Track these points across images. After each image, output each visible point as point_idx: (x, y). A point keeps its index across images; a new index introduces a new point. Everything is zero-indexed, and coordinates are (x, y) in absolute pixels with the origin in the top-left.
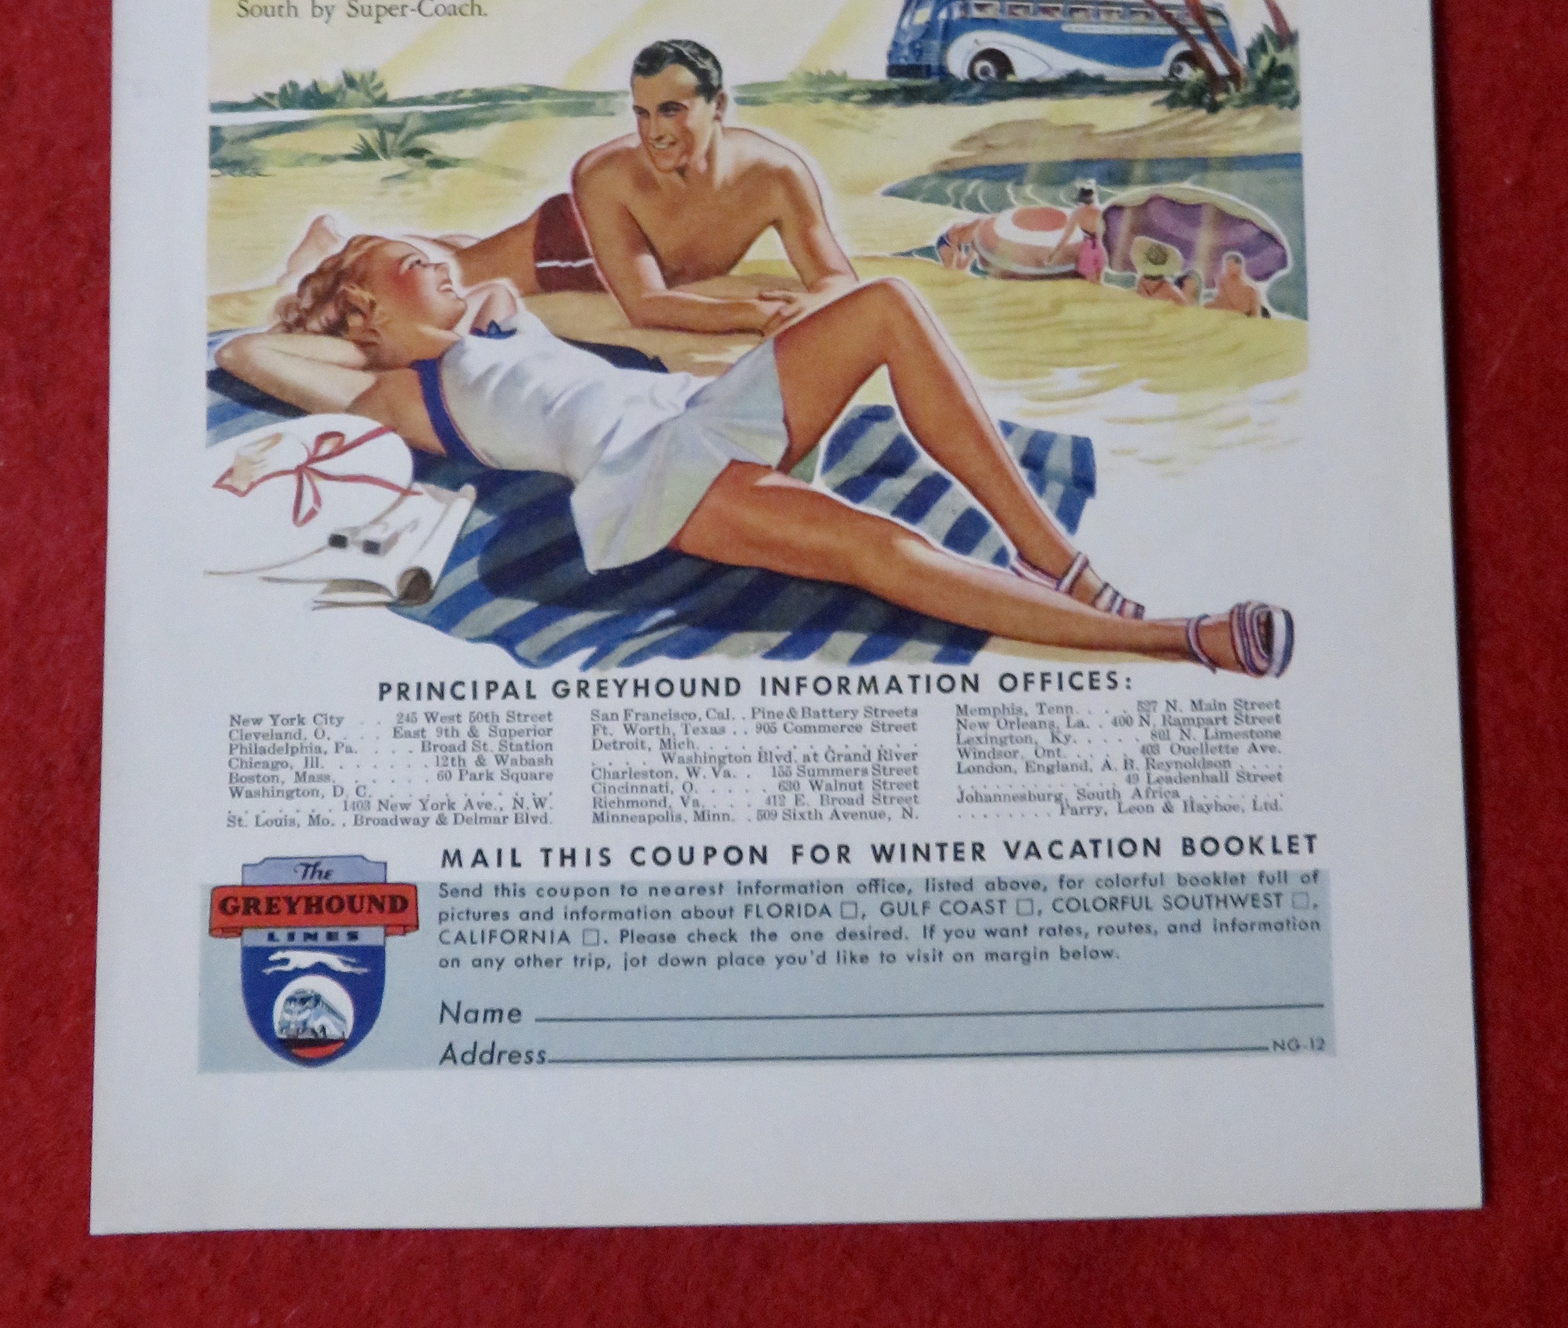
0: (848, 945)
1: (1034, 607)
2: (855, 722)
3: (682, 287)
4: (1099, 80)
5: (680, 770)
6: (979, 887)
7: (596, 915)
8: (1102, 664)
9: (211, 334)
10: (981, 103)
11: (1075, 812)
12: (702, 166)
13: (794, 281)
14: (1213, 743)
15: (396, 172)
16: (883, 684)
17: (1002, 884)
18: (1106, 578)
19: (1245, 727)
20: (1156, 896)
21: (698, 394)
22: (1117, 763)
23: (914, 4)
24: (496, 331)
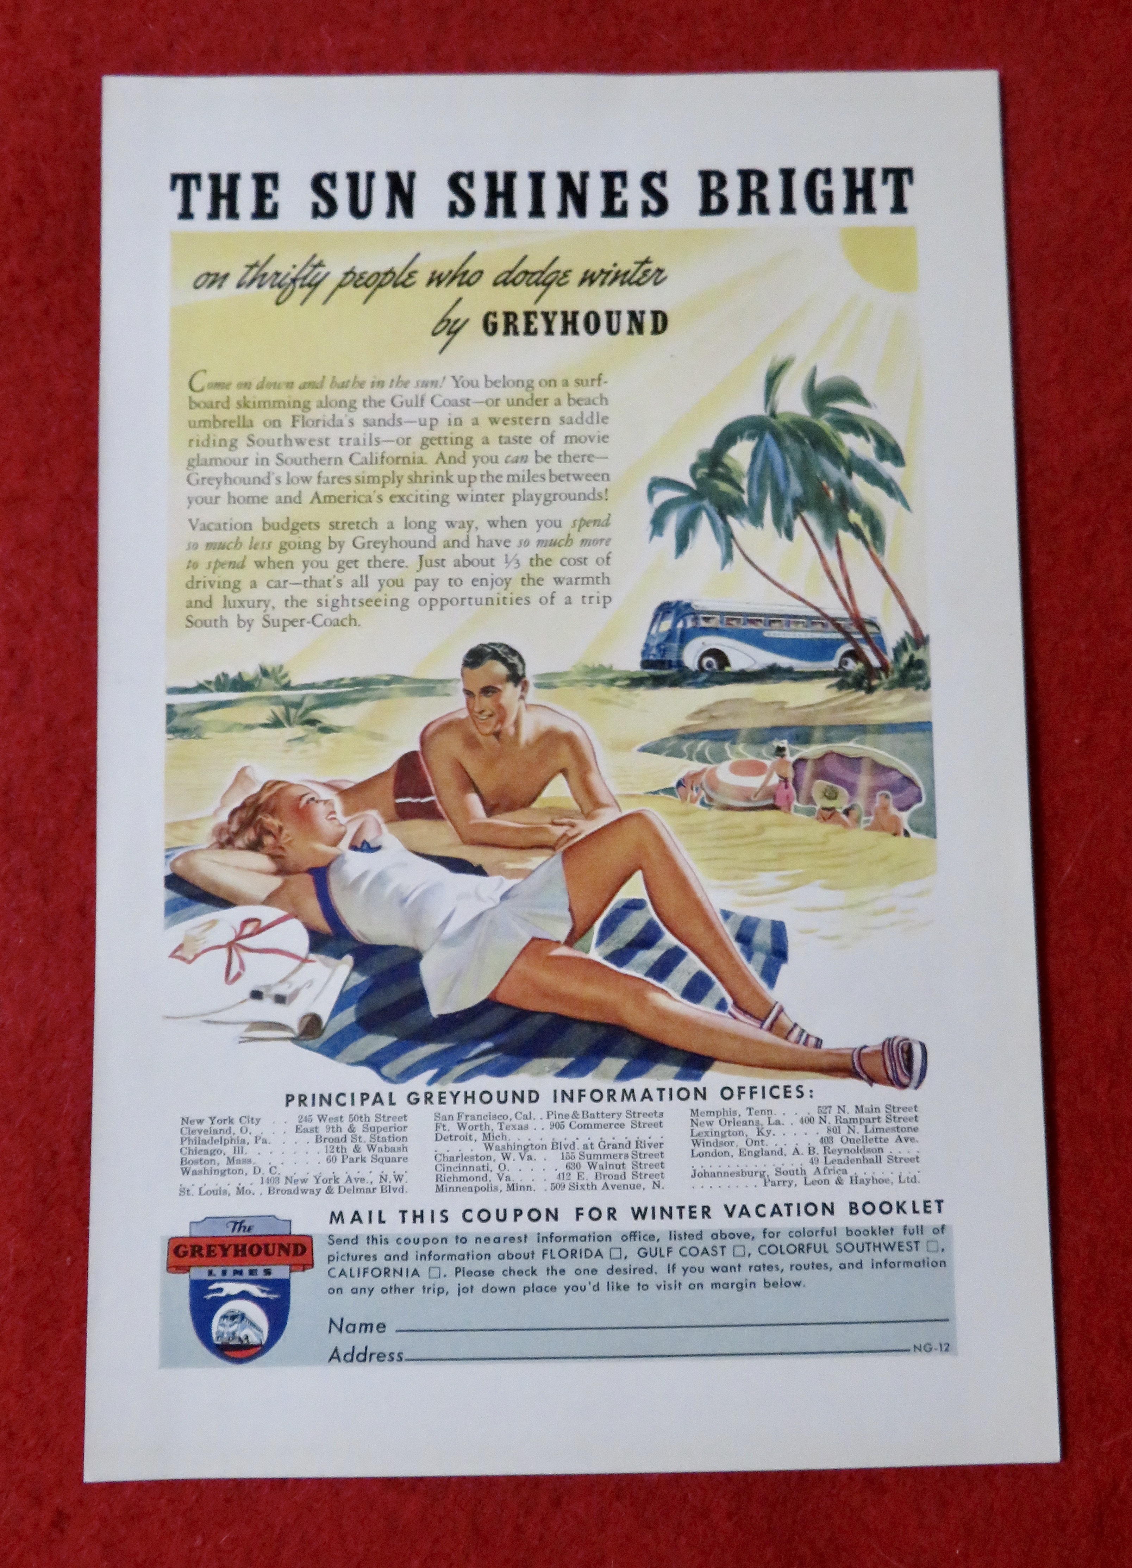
0: (615, 1278)
1: (745, 1041)
2: (619, 1122)
3: (497, 816)
4: (789, 671)
5: (497, 1155)
6: (707, 1237)
7: (438, 1257)
8: (793, 1080)
9: (168, 850)
10: (707, 687)
11: (774, 1184)
12: (512, 731)
13: (576, 812)
14: (871, 1136)
15: (297, 736)
16: (639, 1094)
17: (722, 1235)
18: (794, 1021)
19: (893, 1125)
20: (831, 1243)
21: (509, 891)
22: (804, 1149)
23: (660, 617)
24: (367, 847)
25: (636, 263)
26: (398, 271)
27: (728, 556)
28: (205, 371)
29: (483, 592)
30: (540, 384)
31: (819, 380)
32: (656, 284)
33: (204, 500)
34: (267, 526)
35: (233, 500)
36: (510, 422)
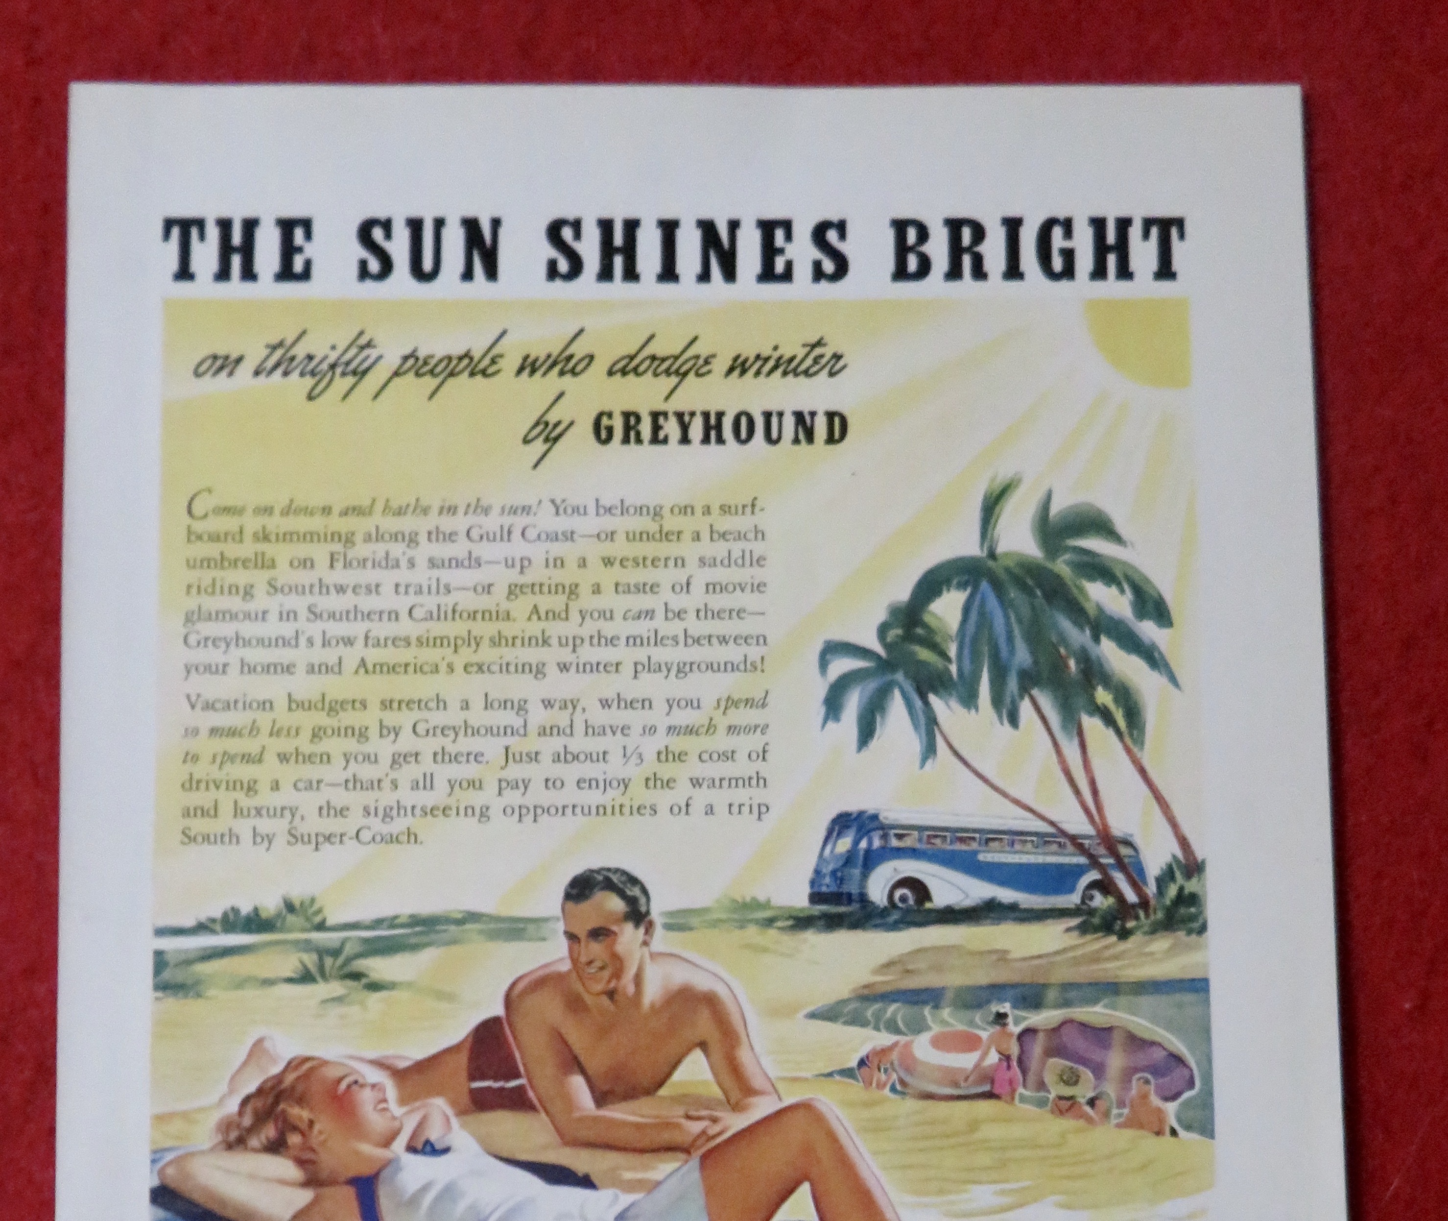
3: (610, 1106)
4: (1013, 908)
9: (155, 1152)
10: (900, 929)
12: (631, 989)
13: (719, 1101)
15: (335, 995)
21: (627, 1210)
23: (835, 834)
24: (430, 1149)
25: (804, 345)
26: (477, 354)
27: (930, 750)
28: (210, 491)
29: (594, 797)
30: (672, 510)
31: (1055, 509)
32: (832, 374)
33: (208, 668)
34: (294, 706)
35: (247, 668)
36: (630, 564)
